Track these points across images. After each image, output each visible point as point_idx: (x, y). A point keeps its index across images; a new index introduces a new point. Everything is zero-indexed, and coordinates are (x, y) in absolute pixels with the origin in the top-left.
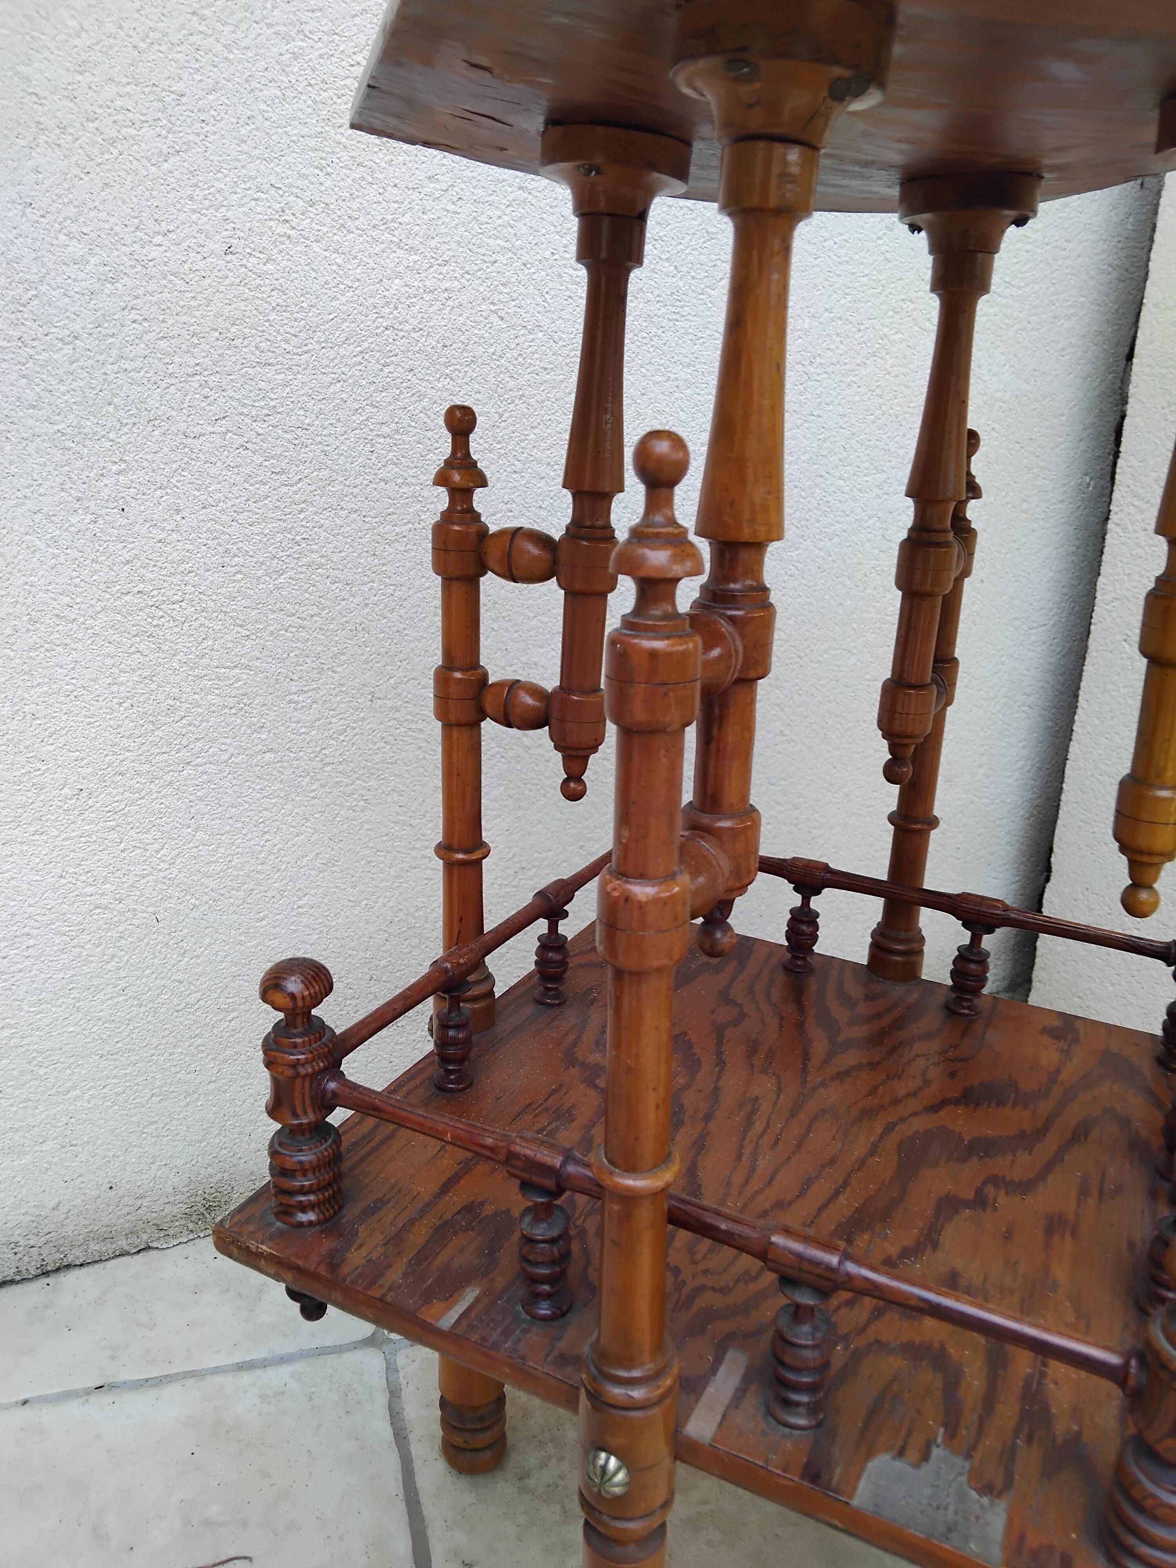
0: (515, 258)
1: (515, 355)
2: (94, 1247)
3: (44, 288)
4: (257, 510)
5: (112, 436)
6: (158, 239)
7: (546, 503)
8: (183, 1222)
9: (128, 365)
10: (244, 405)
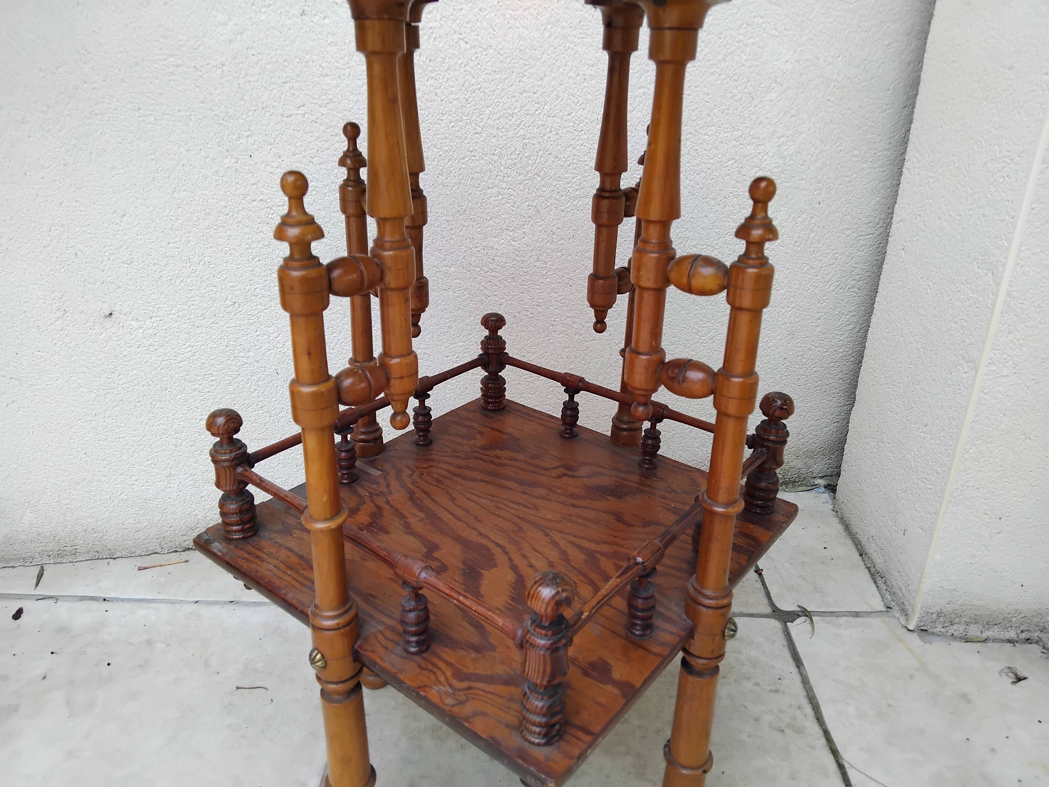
0: (474, 6)
1: (476, 64)
3: (206, 39)
4: (323, 156)
5: (244, 117)
6: (264, 10)
7: (497, 151)
9: (251, 79)
10: (314, 98)
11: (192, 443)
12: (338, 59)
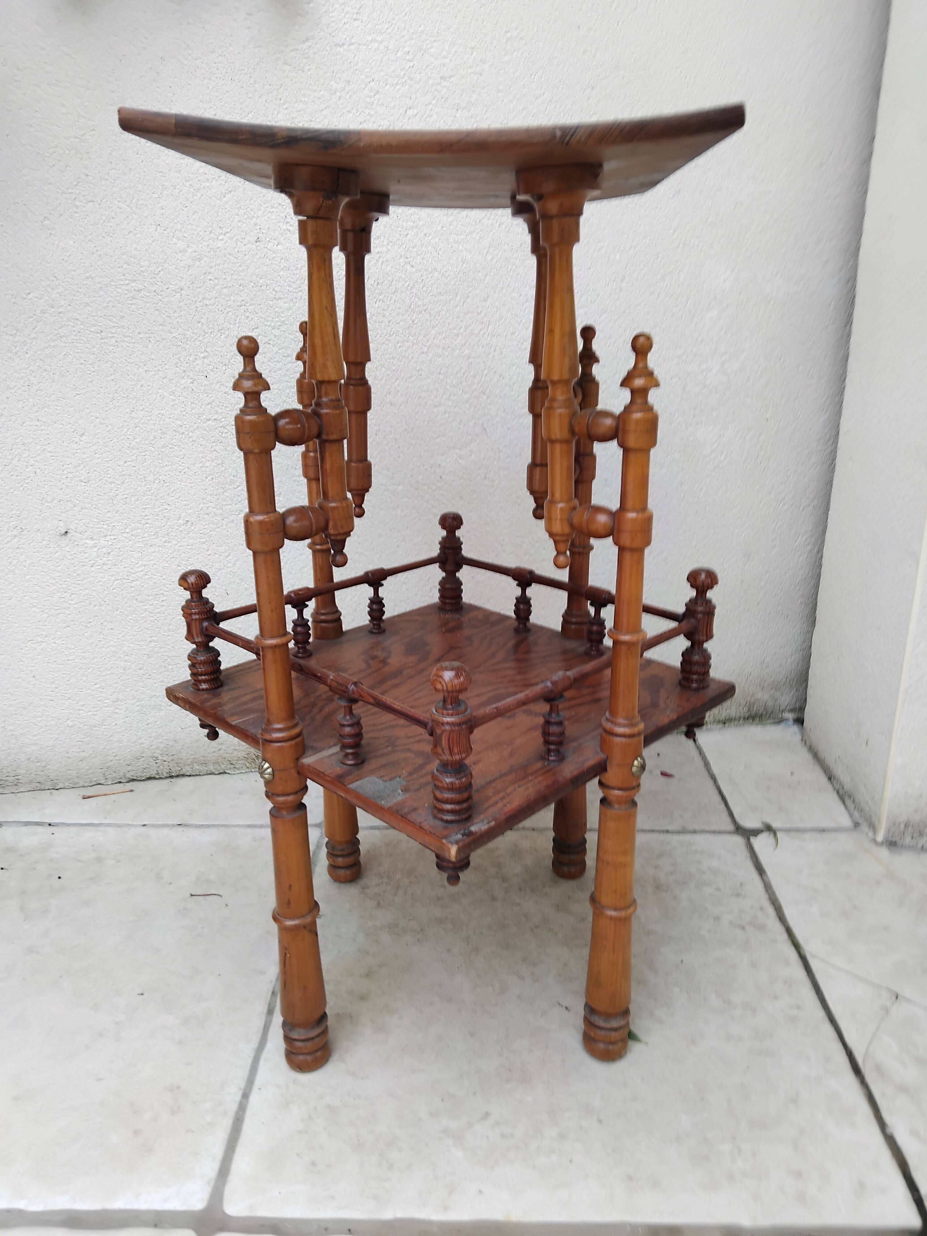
1: (422, 287)
2: (196, 767)
3: (166, 266)
4: (275, 376)
5: (200, 338)
6: (221, 237)
8: (243, 762)
9: (207, 302)
10: (267, 321)
11: (140, 666)
12: (291, 283)
